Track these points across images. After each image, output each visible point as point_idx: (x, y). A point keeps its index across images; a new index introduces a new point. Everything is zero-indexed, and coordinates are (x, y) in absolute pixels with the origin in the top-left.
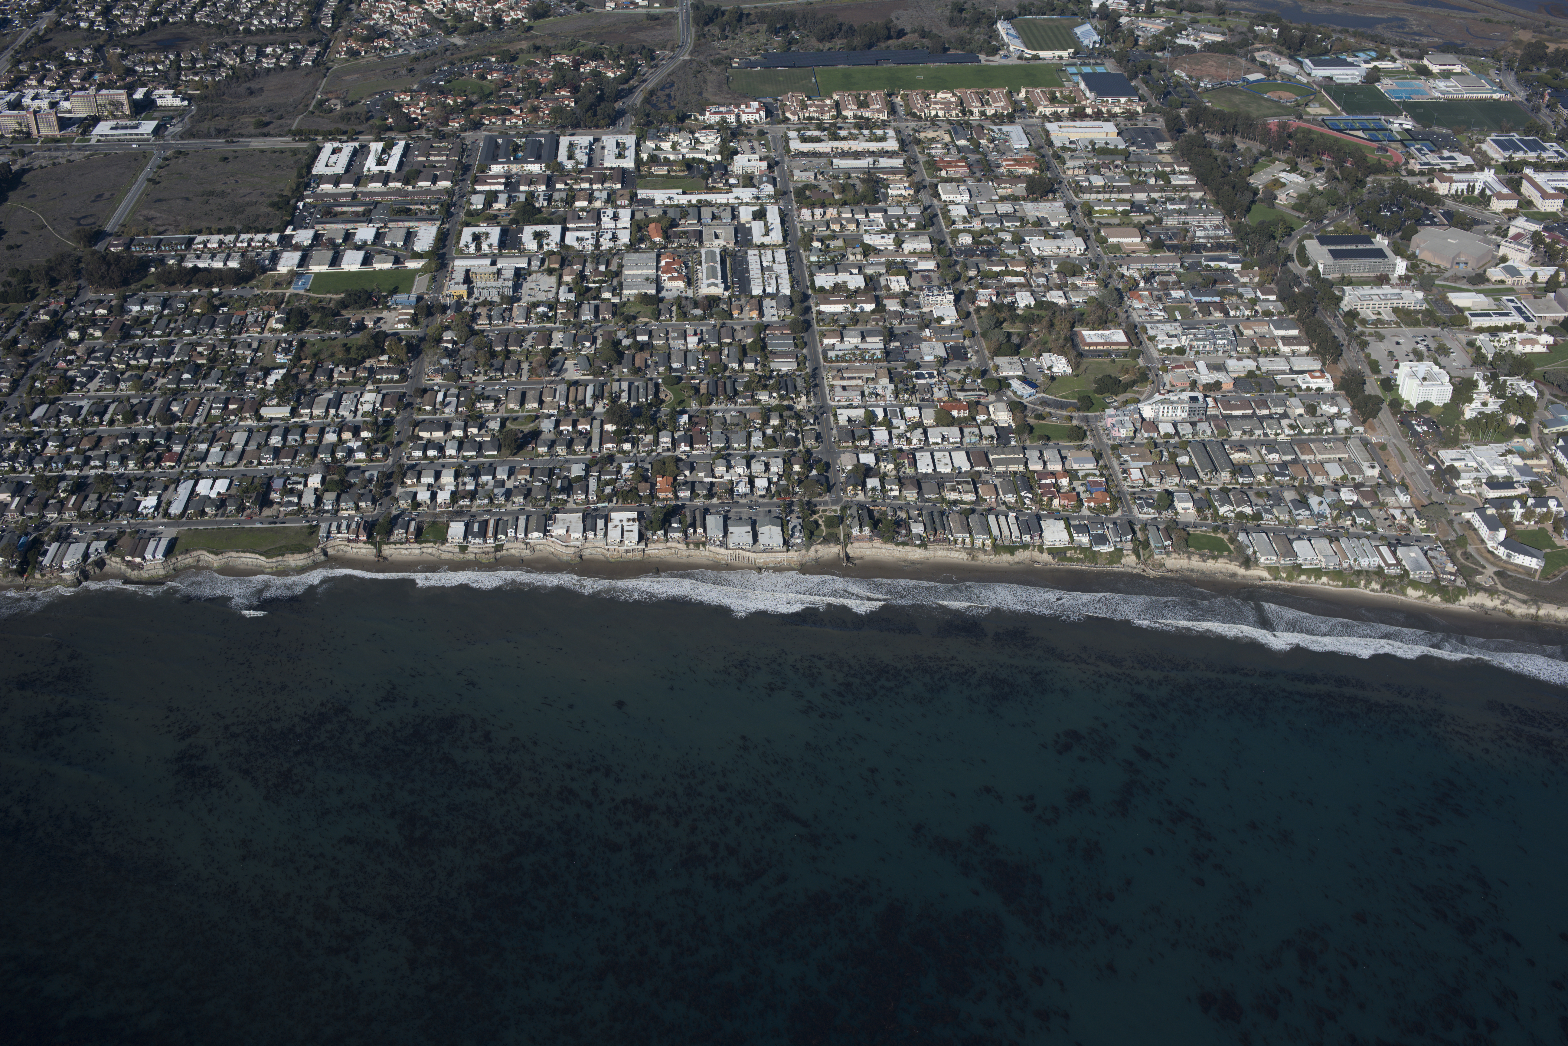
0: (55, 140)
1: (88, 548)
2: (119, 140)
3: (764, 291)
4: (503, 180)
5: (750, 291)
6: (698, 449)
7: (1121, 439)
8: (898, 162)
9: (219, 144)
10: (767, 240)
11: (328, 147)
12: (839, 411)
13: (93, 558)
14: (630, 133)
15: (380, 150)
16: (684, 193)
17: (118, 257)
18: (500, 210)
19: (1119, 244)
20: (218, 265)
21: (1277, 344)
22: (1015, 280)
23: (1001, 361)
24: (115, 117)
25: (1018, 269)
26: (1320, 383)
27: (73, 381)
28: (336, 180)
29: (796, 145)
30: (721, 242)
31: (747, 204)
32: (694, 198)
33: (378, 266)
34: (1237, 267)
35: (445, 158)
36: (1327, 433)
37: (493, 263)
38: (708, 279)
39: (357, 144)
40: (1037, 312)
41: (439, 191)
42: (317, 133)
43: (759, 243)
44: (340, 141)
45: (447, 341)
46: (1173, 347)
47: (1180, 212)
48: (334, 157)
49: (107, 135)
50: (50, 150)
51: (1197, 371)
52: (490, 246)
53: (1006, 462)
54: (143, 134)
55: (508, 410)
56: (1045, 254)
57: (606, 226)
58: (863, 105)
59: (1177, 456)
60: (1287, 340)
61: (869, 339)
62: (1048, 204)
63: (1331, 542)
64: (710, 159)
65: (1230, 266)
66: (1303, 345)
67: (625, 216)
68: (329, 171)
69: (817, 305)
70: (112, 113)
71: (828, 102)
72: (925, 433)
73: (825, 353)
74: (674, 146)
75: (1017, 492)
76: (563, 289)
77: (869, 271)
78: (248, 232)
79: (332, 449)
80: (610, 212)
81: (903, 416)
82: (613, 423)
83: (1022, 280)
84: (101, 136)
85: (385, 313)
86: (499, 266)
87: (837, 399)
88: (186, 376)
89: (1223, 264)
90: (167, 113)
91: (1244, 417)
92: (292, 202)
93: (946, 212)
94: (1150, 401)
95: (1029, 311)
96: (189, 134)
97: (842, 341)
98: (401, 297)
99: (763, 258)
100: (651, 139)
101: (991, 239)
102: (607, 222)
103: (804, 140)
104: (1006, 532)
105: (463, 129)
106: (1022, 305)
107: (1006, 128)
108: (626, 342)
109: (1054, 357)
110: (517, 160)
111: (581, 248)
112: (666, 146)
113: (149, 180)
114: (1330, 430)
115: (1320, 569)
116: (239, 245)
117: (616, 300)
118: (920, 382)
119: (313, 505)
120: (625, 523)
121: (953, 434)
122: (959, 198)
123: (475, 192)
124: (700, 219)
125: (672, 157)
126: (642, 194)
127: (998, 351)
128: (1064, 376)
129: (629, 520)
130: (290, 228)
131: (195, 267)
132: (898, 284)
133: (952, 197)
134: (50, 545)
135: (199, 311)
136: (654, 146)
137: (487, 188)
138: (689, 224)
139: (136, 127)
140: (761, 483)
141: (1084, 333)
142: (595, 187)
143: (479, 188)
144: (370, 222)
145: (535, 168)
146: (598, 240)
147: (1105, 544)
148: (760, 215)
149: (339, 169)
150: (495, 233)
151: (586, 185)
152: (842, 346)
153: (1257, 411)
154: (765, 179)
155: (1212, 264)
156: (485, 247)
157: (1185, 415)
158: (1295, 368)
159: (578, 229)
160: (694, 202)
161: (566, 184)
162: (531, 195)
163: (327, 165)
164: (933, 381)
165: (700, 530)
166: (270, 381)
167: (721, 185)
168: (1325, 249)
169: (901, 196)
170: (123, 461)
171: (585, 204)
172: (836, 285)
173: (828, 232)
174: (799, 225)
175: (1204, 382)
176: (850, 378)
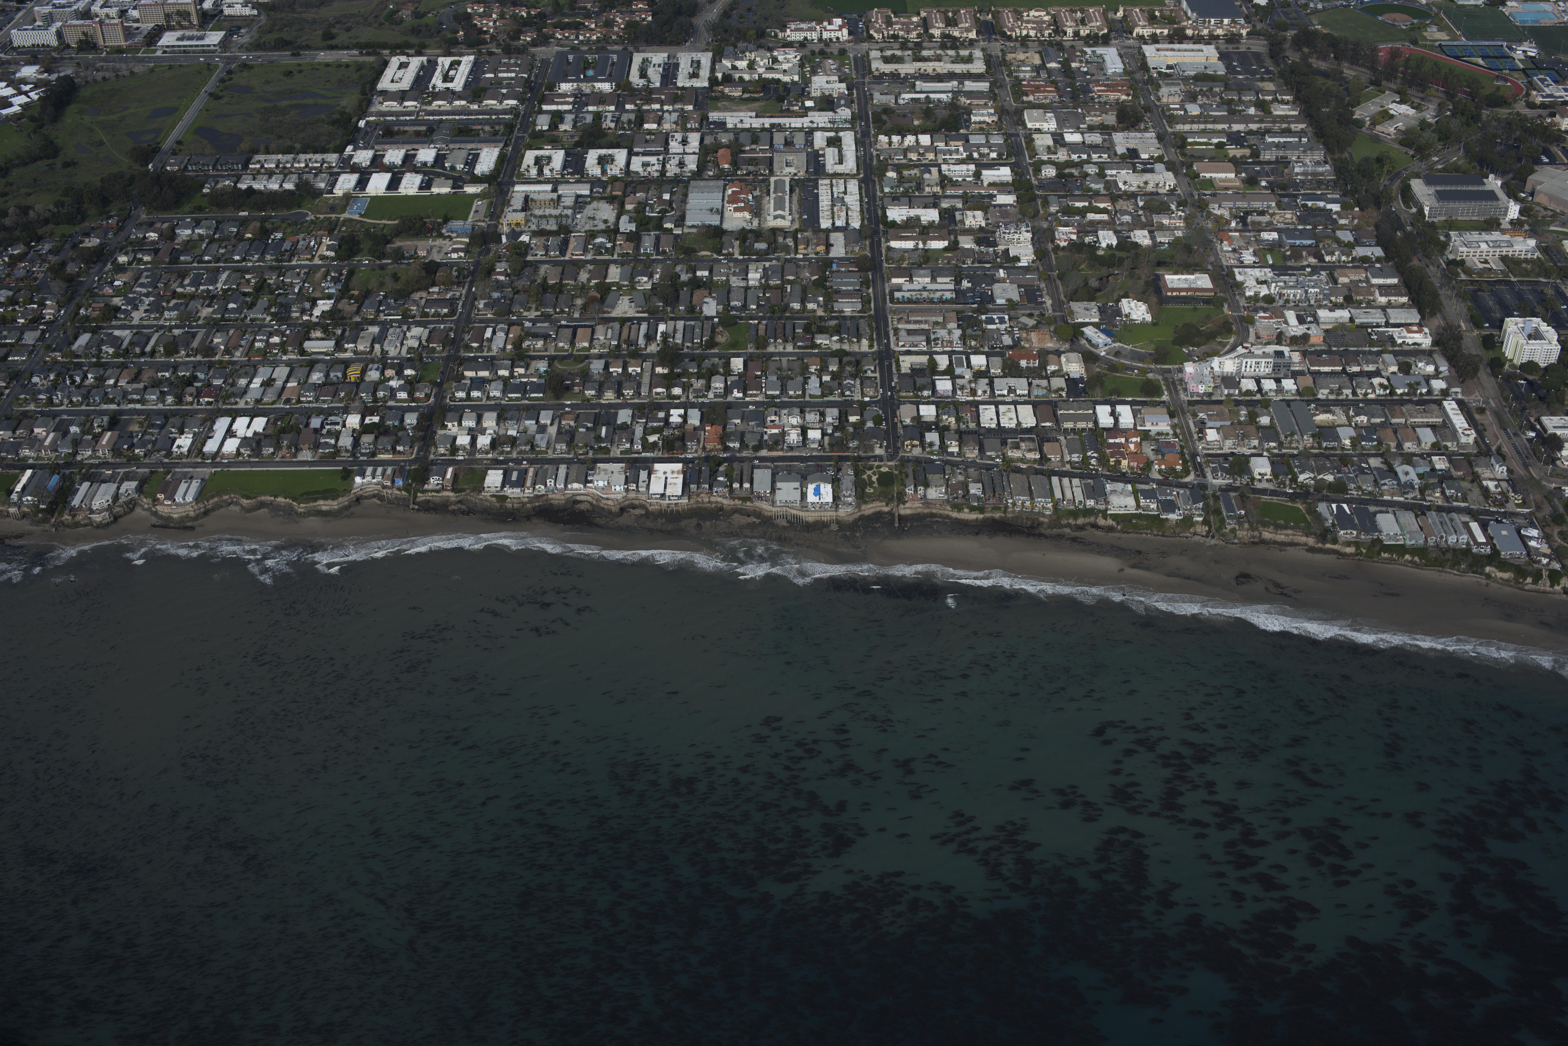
0: (119, 50)
1: (118, 488)
2: (185, 52)
3: (833, 224)
4: (571, 100)
5: (818, 223)
6: (751, 396)
7: (1198, 394)
8: (984, 86)
9: (284, 58)
10: (840, 169)
11: (395, 61)
12: (901, 358)
13: (123, 499)
14: (707, 50)
15: (447, 67)
16: (757, 116)
17: (172, 176)
18: (566, 131)
19: (1211, 179)
20: (274, 186)
21: (1372, 294)
22: (1098, 217)
23: (1076, 306)
24: (183, 28)
25: (1102, 206)
26: (1417, 338)
27: (117, 309)
28: (402, 96)
29: (877, 65)
30: (792, 170)
31: (824, 129)
32: (767, 122)
33: (435, 190)
34: (1336, 207)
35: (513, 75)
36: (1421, 394)
37: (554, 190)
38: (775, 210)
39: (424, 59)
40: (1119, 254)
41: (505, 112)
42: (385, 46)
43: (831, 172)
44: (408, 55)
45: (500, 274)
46: (1262, 295)
47: (1278, 146)
48: (400, 73)
49: (173, 46)
50: (114, 61)
51: (1286, 322)
52: (551, 170)
53: (1075, 418)
54: (209, 46)
55: (557, 349)
56: (1133, 189)
57: (674, 151)
58: (951, 22)
59: (1257, 416)
60: (1385, 290)
61: (939, 280)
62: (1139, 135)
63: (1417, 516)
64: (786, 79)
65: (1329, 206)
66: (1402, 296)
67: (694, 139)
68: (394, 87)
69: (888, 241)
70: (179, 23)
71: (915, 19)
72: (991, 384)
73: (892, 293)
74: (751, 66)
75: (1084, 451)
76: (624, 219)
77: (945, 205)
78: (305, 153)
79: (376, 386)
80: (679, 136)
81: (969, 366)
82: (663, 367)
83: (1105, 217)
84: (168, 47)
85: (439, 242)
86: (560, 192)
87: (901, 344)
88: (232, 306)
89: (1321, 204)
90: (236, 23)
91: (1333, 373)
92: (354, 120)
93: (1030, 141)
94: (1232, 355)
95: (1110, 252)
96: (256, 46)
97: (911, 281)
98: (457, 224)
99: (835, 189)
100: (727, 58)
101: (1075, 172)
102: (675, 146)
103: (887, 60)
104: (1069, 495)
105: (534, 43)
106: (1104, 245)
107: (1100, 50)
108: (684, 277)
109: (1133, 303)
110: (587, 79)
111: (646, 174)
112: (742, 64)
113: (211, 95)
114: (1424, 391)
115: (1403, 546)
116: (296, 165)
117: (678, 231)
118: (990, 327)
119: (350, 448)
120: (669, 475)
121: (1021, 386)
122: (1045, 126)
123: (541, 112)
124: (771, 145)
125: (747, 77)
126: (714, 116)
127: (1074, 296)
128: (1143, 324)
129: (673, 472)
130: (349, 148)
131: (250, 188)
132: (975, 219)
133: (1038, 125)
134: (80, 485)
135: (250, 236)
136: (729, 65)
137: (554, 107)
138: (761, 150)
139: (201, 38)
140: (814, 434)
141: (1167, 277)
142: (666, 108)
143: (545, 107)
144: (432, 142)
145: (606, 87)
146: (664, 166)
147: (1174, 512)
148: (834, 142)
149: (405, 84)
150: (558, 157)
151: (657, 106)
152: (911, 287)
153: (1348, 368)
154: (843, 102)
155: (1310, 204)
156: (546, 171)
157: (1269, 370)
158: (1392, 321)
159: (645, 154)
160: (767, 126)
161: (636, 105)
162: (598, 116)
163: (392, 81)
164: (1003, 327)
165: (747, 485)
166: (317, 312)
167: (796, 108)
168: (1431, 190)
169: (984, 122)
170: (162, 396)
171: (655, 126)
172: (909, 219)
173: (904, 161)
174: (875, 153)
175: (1293, 334)
176: (916, 322)
